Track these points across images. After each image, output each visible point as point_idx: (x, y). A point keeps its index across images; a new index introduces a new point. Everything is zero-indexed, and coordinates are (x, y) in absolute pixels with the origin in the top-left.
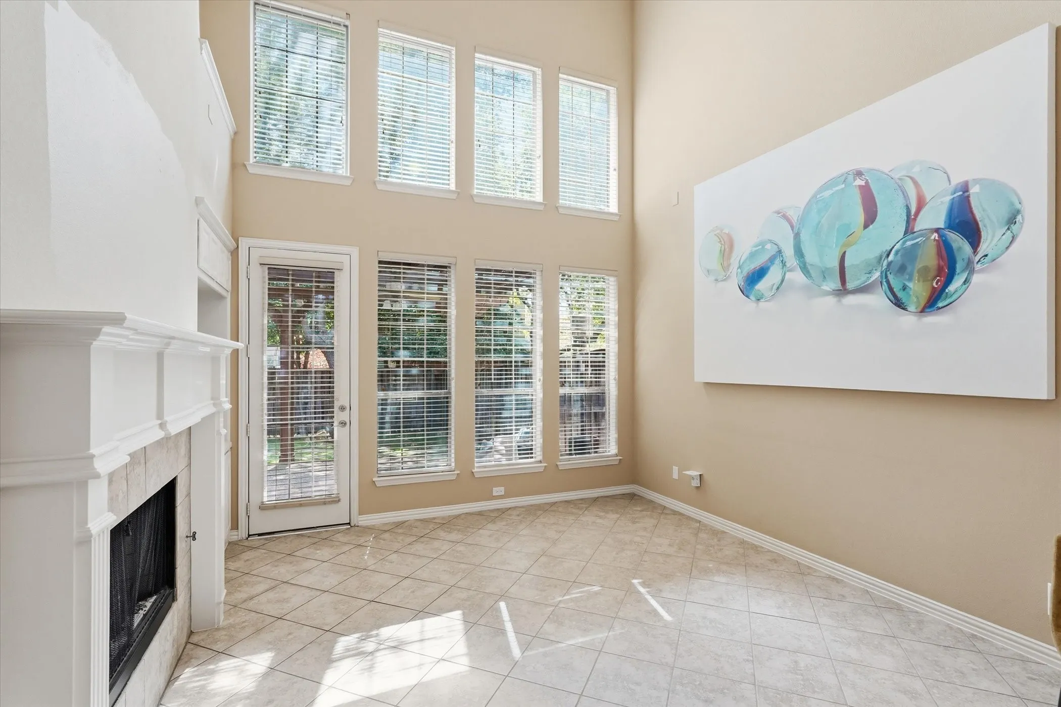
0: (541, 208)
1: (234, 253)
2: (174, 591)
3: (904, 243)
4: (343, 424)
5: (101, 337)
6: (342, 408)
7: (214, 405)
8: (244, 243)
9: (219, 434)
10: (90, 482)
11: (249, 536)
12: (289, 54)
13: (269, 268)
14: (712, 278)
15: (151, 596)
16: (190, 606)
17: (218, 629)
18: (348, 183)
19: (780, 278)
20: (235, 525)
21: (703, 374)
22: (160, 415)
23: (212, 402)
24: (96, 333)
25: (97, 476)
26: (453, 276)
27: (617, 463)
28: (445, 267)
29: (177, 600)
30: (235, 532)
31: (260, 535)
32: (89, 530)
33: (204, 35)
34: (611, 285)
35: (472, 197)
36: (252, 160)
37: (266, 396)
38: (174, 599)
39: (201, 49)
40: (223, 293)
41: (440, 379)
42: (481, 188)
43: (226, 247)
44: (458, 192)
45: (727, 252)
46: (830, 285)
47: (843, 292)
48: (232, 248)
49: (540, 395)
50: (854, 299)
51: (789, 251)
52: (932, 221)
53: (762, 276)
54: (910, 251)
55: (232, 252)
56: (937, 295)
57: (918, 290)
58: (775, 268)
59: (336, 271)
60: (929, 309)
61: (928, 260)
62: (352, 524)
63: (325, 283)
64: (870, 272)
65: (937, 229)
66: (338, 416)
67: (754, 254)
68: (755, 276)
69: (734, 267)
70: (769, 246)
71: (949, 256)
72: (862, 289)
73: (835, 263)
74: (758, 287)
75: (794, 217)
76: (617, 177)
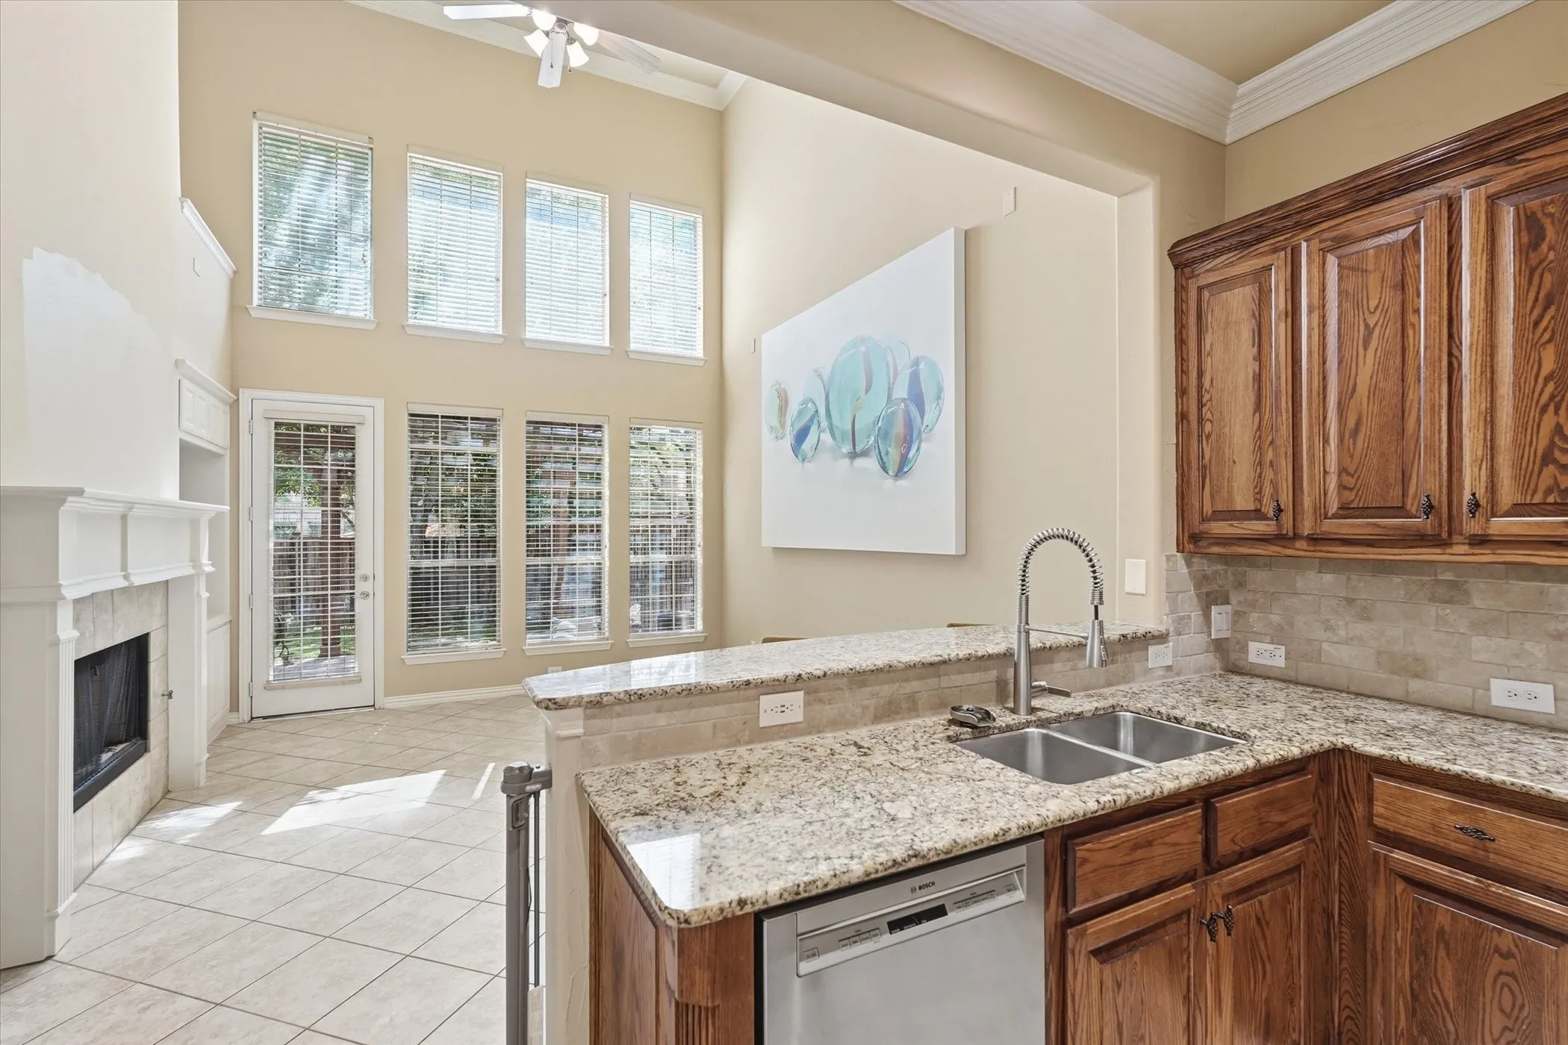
0: (608, 352)
1: (232, 408)
2: (146, 743)
3: (886, 412)
4: (366, 595)
5: (67, 504)
6: (365, 578)
7: (194, 567)
8: (245, 395)
9: (199, 595)
10: (60, 603)
11: (252, 718)
13: (276, 423)
14: (774, 436)
15: (121, 743)
16: (167, 765)
17: (198, 788)
18: (372, 327)
19: (817, 440)
20: (234, 706)
22: (124, 567)
23: (191, 564)
24: (63, 501)
25: (63, 598)
26: (501, 428)
27: (702, 640)
28: (494, 420)
29: (149, 751)
30: (234, 715)
31: (265, 718)
32: (58, 637)
33: (186, 193)
34: (698, 439)
35: (522, 341)
36: (256, 302)
38: (146, 749)
39: (182, 207)
40: (220, 451)
41: (487, 544)
42: (535, 330)
43: (222, 401)
44: (505, 338)
45: (783, 409)
46: (847, 448)
47: (854, 455)
48: (232, 401)
49: (607, 564)
50: (860, 462)
51: (822, 412)
52: (901, 392)
53: (806, 436)
54: (890, 419)
55: (231, 406)
56: (904, 460)
57: (894, 455)
58: (814, 429)
59: (356, 426)
60: (900, 473)
61: (899, 428)
62: (377, 706)
63: (344, 438)
64: (869, 437)
65: (904, 400)
66: (360, 586)
67: (800, 413)
68: (801, 436)
69: (789, 423)
70: (810, 405)
71: (909, 425)
72: (864, 453)
73: (849, 427)
74: (803, 447)
75: (826, 377)
76: (701, 316)
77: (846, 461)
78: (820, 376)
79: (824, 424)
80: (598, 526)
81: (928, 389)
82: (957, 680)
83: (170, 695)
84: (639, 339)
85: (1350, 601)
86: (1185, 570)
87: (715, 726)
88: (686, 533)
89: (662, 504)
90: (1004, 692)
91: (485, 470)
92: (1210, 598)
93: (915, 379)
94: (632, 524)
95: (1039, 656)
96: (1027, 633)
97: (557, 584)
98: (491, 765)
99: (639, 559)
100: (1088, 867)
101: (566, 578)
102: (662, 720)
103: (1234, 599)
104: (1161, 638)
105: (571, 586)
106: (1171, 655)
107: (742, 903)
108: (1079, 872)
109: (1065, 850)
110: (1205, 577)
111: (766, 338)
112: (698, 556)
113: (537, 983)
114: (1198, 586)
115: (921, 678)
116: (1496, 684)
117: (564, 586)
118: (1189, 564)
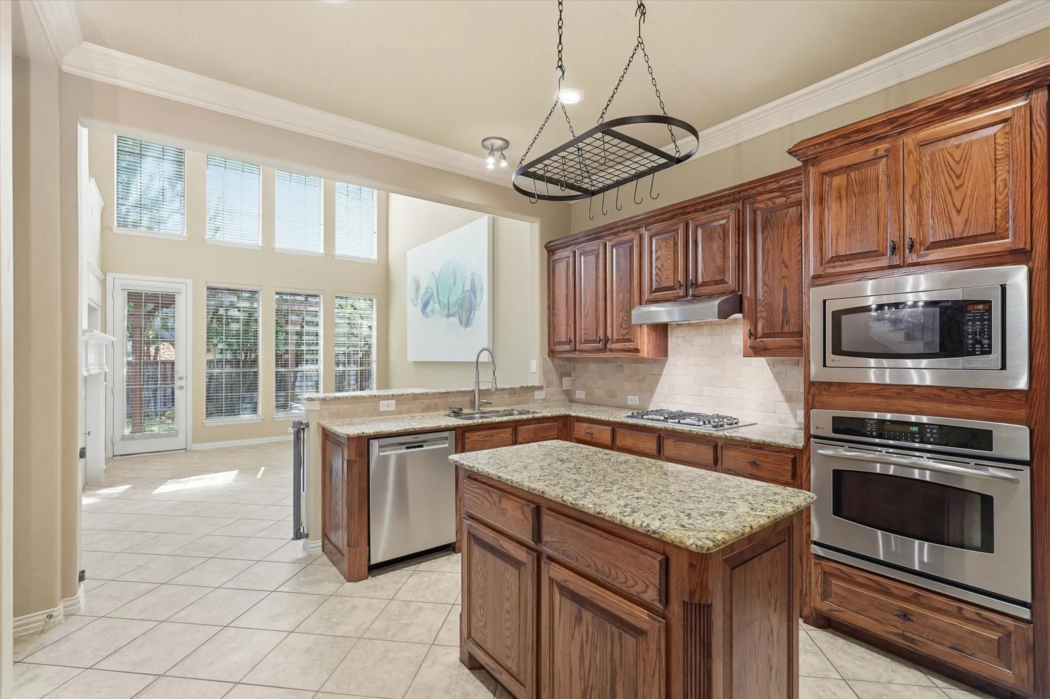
0: (323, 256)
1: (103, 282)
3: (462, 296)
4: (182, 388)
6: (181, 378)
8: (110, 276)
9: (102, 384)
11: (114, 456)
12: (143, 157)
13: (128, 292)
14: (413, 303)
18: (185, 240)
19: (433, 307)
21: (412, 357)
26: (260, 296)
28: (256, 292)
31: (121, 455)
33: (92, 174)
35: (273, 249)
36: (116, 224)
37: (126, 370)
39: (90, 182)
40: (97, 307)
42: (281, 243)
43: (98, 278)
44: (264, 247)
45: (417, 290)
46: (445, 312)
47: (448, 316)
48: (102, 279)
49: (322, 371)
50: (451, 319)
51: (435, 294)
52: (468, 287)
53: (428, 306)
54: (463, 299)
55: (101, 282)
56: (469, 319)
57: (464, 317)
58: (431, 302)
59: (176, 294)
60: (467, 325)
61: (467, 304)
62: (188, 449)
63: (168, 301)
64: (455, 307)
65: (469, 291)
66: (178, 383)
67: (426, 293)
68: (425, 305)
69: (420, 299)
70: (430, 289)
71: (471, 304)
72: (453, 315)
73: (447, 302)
74: (427, 310)
75: (437, 275)
76: (376, 237)
77: (445, 318)
78: (434, 275)
79: (436, 299)
80: (317, 350)
81: (478, 288)
82: (454, 399)
83: (89, 433)
84: (341, 250)
85: (599, 373)
86: (551, 364)
87: (364, 410)
88: (367, 354)
89: (353, 339)
90: (472, 405)
91: (251, 319)
92: (562, 375)
93: (473, 281)
94: (336, 349)
95: (483, 393)
96: (478, 382)
97: (293, 382)
98: (263, 468)
99: (341, 368)
100: (470, 440)
101: (298, 379)
102: (346, 407)
103: (573, 375)
104: (540, 388)
105: (301, 384)
106: (544, 394)
107: (363, 433)
108: (467, 441)
109: (463, 434)
110: (560, 366)
111: (409, 253)
112: (374, 368)
113: (303, 491)
114: (557, 370)
115: (439, 398)
116: (629, 397)
117: (297, 384)
118: (552, 362)
